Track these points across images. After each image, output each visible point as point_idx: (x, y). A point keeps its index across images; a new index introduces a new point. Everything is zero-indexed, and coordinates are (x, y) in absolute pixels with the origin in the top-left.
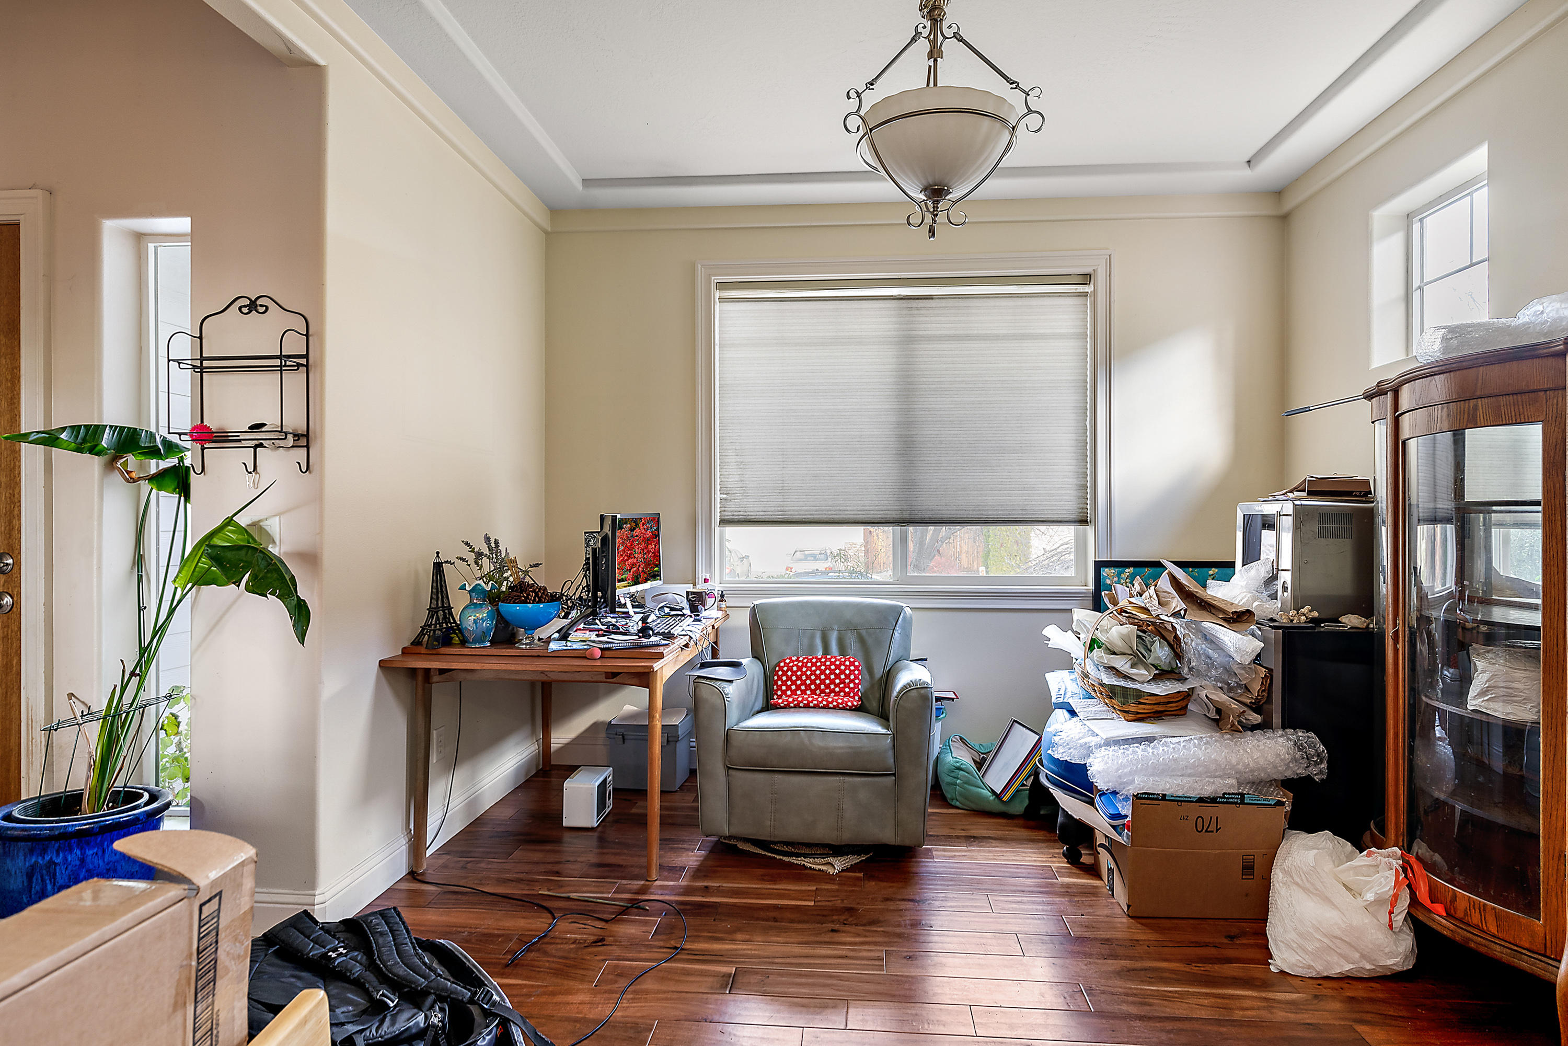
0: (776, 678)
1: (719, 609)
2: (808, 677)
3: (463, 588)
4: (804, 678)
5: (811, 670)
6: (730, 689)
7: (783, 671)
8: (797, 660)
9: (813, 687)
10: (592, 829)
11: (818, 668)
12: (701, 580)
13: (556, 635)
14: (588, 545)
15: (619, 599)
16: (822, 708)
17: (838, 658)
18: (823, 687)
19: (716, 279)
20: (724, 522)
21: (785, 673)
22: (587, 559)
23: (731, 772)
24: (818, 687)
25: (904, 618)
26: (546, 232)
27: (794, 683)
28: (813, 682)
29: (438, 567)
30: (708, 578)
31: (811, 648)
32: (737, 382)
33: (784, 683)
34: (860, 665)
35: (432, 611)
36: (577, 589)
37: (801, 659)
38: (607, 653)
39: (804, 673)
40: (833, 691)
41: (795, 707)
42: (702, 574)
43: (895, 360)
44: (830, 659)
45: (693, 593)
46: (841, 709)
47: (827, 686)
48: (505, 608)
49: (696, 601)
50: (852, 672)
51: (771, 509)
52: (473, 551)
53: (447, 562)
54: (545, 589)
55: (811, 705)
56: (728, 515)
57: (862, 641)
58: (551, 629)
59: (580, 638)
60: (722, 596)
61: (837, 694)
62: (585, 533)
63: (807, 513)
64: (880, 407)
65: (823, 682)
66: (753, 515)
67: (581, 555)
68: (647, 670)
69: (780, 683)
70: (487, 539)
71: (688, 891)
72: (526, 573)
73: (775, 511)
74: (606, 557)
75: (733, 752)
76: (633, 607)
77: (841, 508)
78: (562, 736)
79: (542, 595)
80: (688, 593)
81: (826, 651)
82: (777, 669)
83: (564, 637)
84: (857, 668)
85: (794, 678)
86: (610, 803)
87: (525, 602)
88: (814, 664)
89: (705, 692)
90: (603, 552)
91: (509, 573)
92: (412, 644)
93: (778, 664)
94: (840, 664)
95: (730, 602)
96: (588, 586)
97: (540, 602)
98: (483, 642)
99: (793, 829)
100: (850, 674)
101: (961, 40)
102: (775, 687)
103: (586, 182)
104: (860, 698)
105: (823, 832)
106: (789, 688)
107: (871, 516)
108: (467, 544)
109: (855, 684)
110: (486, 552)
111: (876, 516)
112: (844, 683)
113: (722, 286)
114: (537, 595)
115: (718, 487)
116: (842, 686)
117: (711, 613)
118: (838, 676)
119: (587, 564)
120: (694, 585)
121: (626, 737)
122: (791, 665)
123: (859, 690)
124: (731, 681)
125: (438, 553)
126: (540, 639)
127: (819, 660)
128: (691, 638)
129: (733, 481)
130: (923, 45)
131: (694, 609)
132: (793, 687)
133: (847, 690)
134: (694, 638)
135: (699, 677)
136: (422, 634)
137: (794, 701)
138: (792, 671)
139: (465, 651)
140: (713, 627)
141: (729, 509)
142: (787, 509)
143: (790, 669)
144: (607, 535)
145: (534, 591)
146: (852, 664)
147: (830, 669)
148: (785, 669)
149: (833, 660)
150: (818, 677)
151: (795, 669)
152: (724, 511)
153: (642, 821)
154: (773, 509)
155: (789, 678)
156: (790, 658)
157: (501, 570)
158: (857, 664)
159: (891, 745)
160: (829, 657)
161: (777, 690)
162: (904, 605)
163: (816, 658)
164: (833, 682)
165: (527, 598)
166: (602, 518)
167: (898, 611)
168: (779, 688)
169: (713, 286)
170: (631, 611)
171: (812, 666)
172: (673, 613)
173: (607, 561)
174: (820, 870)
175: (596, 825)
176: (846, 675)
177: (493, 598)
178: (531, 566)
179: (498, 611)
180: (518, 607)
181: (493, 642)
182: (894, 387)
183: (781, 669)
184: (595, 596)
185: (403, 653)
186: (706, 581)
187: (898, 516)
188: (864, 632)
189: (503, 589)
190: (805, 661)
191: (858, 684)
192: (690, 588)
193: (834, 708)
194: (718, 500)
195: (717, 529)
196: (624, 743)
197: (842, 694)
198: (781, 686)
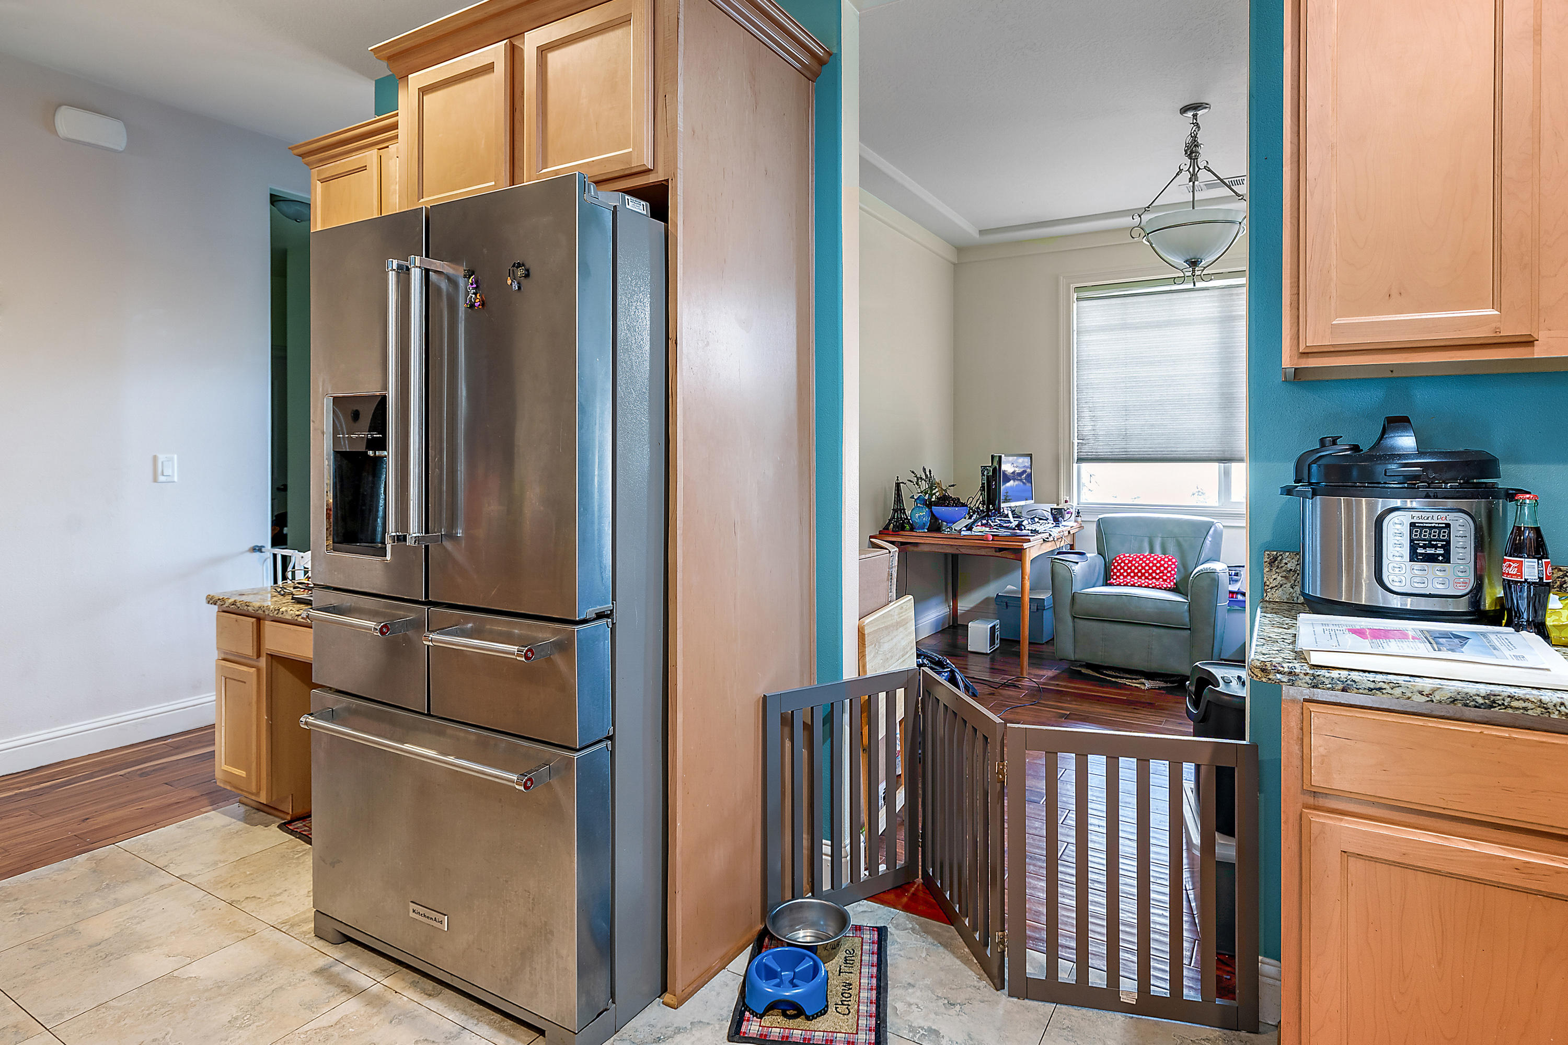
0: (1113, 567)
1: (1076, 521)
2: (1136, 568)
3: (912, 497)
4: (1133, 568)
5: (1138, 563)
6: (1076, 568)
7: (1118, 563)
8: (1129, 556)
9: (1139, 574)
10: (987, 654)
11: (1144, 562)
12: (1063, 501)
13: (965, 529)
14: (983, 475)
15: (1003, 511)
16: (1144, 587)
17: (1160, 556)
18: (1147, 575)
19: (1073, 286)
20: (1080, 460)
21: (1119, 564)
22: (983, 484)
23: (1075, 619)
24: (1143, 574)
25: (1215, 530)
26: (954, 264)
27: (1125, 571)
28: (1140, 571)
29: (898, 485)
30: (1068, 499)
31: (1140, 549)
32: (1091, 358)
33: (1119, 571)
34: (1176, 561)
35: (895, 511)
36: (977, 502)
37: (1132, 556)
38: (996, 538)
39: (1133, 565)
40: (1154, 578)
41: (1124, 585)
42: (1063, 497)
43: (1217, 335)
44: (1153, 557)
45: (1055, 509)
46: (1158, 588)
47: (1150, 575)
48: (938, 510)
49: (1057, 516)
50: (1169, 566)
51: (1117, 448)
52: (916, 477)
53: (902, 483)
54: (959, 499)
55: (1136, 585)
56: (1083, 455)
57: (1179, 545)
58: (961, 525)
59: (978, 530)
60: (1078, 513)
61: (1157, 580)
62: (982, 467)
63: (1145, 453)
64: (1205, 372)
65: (1147, 571)
66: (1102, 455)
67: (979, 481)
68: (1020, 547)
69: (1115, 571)
70: (924, 470)
71: (1044, 684)
72: (945, 491)
73: (1119, 452)
74: (995, 481)
75: (1077, 607)
76: (1014, 517)
77: (1173, 449)
78: (965, 605)
79: (957, 503)
80: (1052, 509)
81: (1151, 551)
82: (1114, 561)
83: (969, 528)
84: (1174, 563)
85: (1126, 568)
86: (997, 641)
87: (947, 506)
88: (1141, 559)
89: (1059, 568)
90: (993, 477)
91: (937, 490)
92: (883, 529)
93: (1115, 559)
94: (1161, 560)
95: (1084, 517)
96: (983, 501)
97: (956, 506)
98: (924, 529)
99: (1117, 658)
100: (1168, 567)
101: (1210, 170)
102: (1112, 574)
103: (981, 232)
104: (1175, 584)
105: (1138, 662)
106: (1122, 574)
107: (1198, 455)
108: (913, 472)
109: (1171, 574)
110: (924, 477)
111: (1201, 456)
112: (1163, 573)
113: (1077, 289)
114: (954, 502)
115: (1076, 435)
116: (1161, 574)
117: (1069, 523)
118: (1158, 568)
119: (983, 486)
120: (1058, 505)
121: (1008, 604)
122: (1124, 559)
123: (1174, 578)
124: (1077, 563)
125: (898, 477)
126: (955, 530)
127: (1145, 557)
128: (1050, 535)
129: (1087, 430)
130: (1186, 176)
131: (1056, 520)
132: (1125, 574)
133: (1165, 577)
134: (1053, 536)
135: (1055, 559)
136: (889, 524)
137: (1124, 581)
138: (1124, 563)
139: (914, 534)
140: (1069, 532)
141: (1084, 451)
142: (1129, 450)
143: (1123, 561)
144: (996, 467)
145: (952, 500)
146: (1170, 560)
147: (1153, 563)
148: (1120, 561)
149: (1156, 557)
150: (1143, 568)
151: (1127, 562)
152: (1081, 452)
153: (1018, 655)
154: (1118, 450)
155: (1122, 568)
156: (1124, 555)
157: (931, 488)
158: (1174, 560)
159: (1188, 609)
160: (1153, 555)
161: (1113, 575)
162: (1215, 521)
163: (1143, 555)
164: (1154, 571)
165: (948, 504)
166: (993, 457)
167: (1210, 525)
168: (1115, 574)
169: (1072, 290)
170: (1012, 519)
171: (1140, 560)
172: (1041, 521)
173: (995, 484)
174: (1136, 687)
175: (989, 652)
176: (1164, 567)
177: (929, 504)
178: (950, 486)
179: (931, 512)
180: (944, 509)
181: (929, 530)
182: (1217, 356)
183: (1117, 561)
184: (988, 508)
185: (880, 534)
186: (1066, 502)
187: (1221, 456)
188: (1181, 539)
189: (933, 500)
190: (1135, 557)
191: (1174, 574)
192: (1055, 506)
193: (1153, 587)
194: (1076, 444)
195: (1075, 465)
196: (1007, 608)
197: (1161, 580)
198: (1116, 573)
